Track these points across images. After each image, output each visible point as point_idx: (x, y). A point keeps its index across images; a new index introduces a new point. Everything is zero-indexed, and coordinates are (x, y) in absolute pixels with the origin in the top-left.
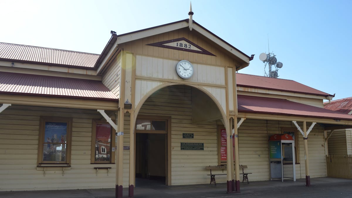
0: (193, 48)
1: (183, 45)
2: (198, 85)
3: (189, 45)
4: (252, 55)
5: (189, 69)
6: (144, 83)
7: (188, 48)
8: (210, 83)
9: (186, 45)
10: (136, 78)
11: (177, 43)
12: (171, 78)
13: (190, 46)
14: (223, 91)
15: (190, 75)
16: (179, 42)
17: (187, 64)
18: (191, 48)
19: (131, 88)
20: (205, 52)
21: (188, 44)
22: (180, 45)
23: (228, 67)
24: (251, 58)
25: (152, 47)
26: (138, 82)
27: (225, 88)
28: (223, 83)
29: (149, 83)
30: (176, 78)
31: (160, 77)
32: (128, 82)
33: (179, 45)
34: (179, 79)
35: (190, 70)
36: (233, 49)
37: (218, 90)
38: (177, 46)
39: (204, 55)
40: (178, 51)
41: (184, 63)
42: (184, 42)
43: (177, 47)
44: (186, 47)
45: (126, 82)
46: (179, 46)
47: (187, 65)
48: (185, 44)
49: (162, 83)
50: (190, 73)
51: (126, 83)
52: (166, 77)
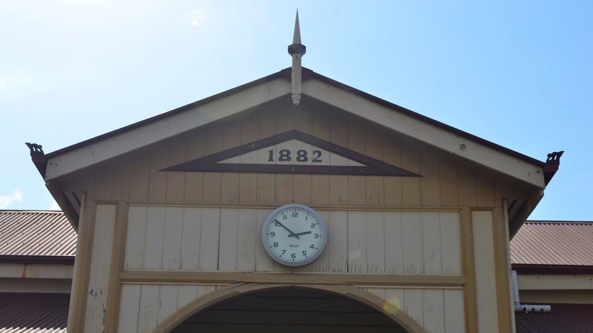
0: (329, 159)
1: (294, 156)
2: (349, 284)
3: (315, 152)
4: (549, 155)
5: (310, 232)
6: (150, 291)
7: (309, 163)
8: (400, 272)
9: (302, 155)
10: (122, 280)
11: (271, 152)
12: (245, 266)
13: (320, 154)
14: (456, 298)
15: (311, 253)
16: (277, 148)
17: (302, 215)
18: (320, 161)
19: (104, 311)
20: (374, 168)
21: (309, 149)
22: (282, 155)
23: (473, 209)
24: (550, 167)
25: (180, 176)
26: (130, 292)
27: (463, 285)
28: (454, 269)
29: (169, 291)
30: (264, 267)
31: (209, 266)
32: (96, 293)
33: (277, 156)
34: (278, 271)
35: (312, 236)
36: (469, 144)
37: (434, 296)
38: (271, 159)
39: (371, 179)
40: (273, 176)
41: (289, 214)
42: (294, 146)
43: (271, 163)
44: (302, 158)
45: (91, 293)
46: (276, 161)
47: (302, 221)
48: (299, 153)
49: (211, 289)
50: (312, 247)
51: (90, 298)
52: (228, 267)
